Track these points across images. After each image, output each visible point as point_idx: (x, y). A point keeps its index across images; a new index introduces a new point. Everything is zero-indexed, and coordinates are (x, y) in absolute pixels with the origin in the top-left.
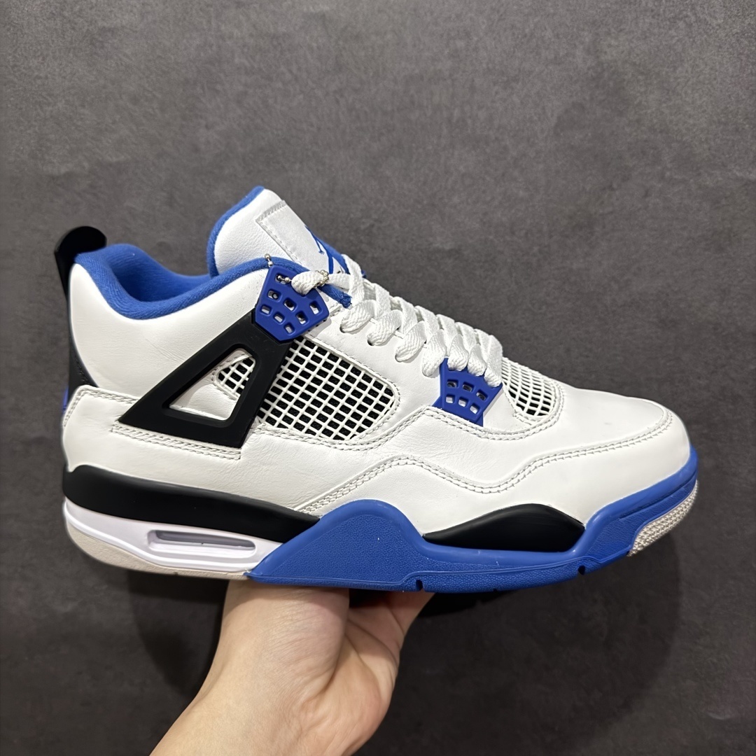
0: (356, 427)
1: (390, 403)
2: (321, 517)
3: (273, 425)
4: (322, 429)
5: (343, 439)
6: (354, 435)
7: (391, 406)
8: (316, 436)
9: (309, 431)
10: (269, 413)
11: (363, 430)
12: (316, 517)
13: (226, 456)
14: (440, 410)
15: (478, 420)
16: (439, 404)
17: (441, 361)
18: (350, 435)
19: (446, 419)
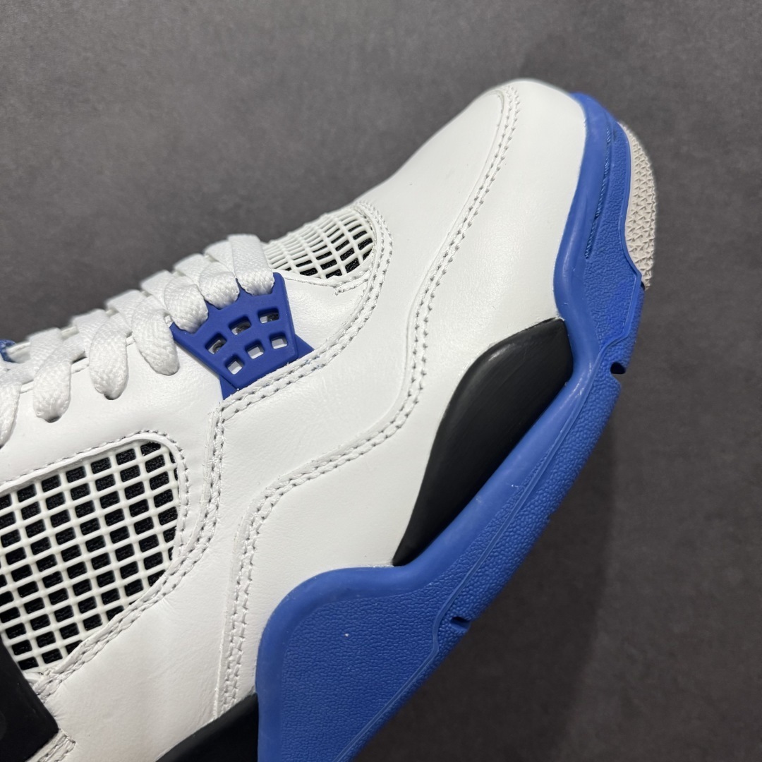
0: (161, 538)
2: (254, 691)
3: (60, 658)
4: (122, 592)
5: (161, 573)
7: (173, 461)
10: (37, 652)
11: (173, 530)
12: (248, 698)
14: (238, 394)
15: (300, 349)
16: (230, 386)
17: (168, 335)
19: (259, 394)
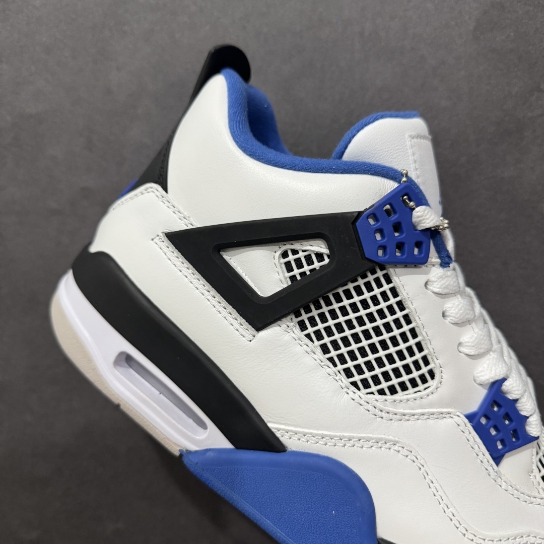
0: (379, 387)
1: (426, 385)
2: (289, 450)
3: (302, 331)
5: (359, 389)
6: (372, 393)
8: (335, 369)
9: (331, 360)
10: (305, 317)
11: (385, 394)
12: (284, 446)
13: (240, 330)
15: (497, 458)
17: (498, 378)
18: (369, 390)
19: (470, 436)
